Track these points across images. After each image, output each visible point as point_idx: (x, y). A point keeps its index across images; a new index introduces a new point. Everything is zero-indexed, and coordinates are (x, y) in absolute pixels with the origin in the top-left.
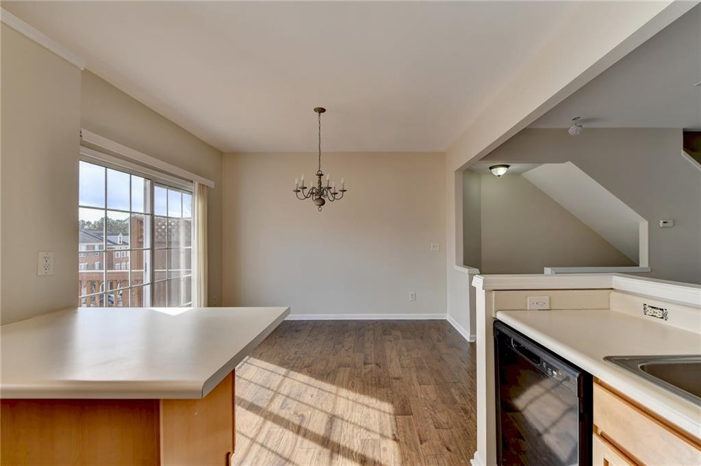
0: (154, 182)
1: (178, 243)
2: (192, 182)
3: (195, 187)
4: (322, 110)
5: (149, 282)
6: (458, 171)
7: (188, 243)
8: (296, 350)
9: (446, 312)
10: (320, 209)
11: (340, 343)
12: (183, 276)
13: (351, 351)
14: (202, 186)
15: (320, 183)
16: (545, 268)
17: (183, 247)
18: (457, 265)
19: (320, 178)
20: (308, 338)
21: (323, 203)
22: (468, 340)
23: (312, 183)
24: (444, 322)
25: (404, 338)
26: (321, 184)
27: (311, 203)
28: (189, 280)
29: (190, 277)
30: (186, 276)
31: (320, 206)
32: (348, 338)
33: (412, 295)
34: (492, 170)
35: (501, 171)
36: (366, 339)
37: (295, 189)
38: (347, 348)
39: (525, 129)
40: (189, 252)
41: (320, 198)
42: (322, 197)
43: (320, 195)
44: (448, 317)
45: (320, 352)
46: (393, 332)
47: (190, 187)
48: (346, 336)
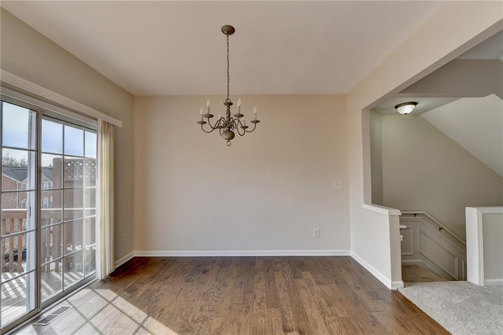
0: (40, 115)
1: (81, 182)
2: (96, 119)
3: (99, 125)
4: (230, 31)
5: (34, 228)
6: (364, 110)
7: (93, 182)
8: (203, 303)
9: (349, 249)
10: (229, 143)
11: (250, 291)
12: (87, 217)
13: (264, 304)
14: (107, 124)
15: (229, 112)
16: (467, 208)
17: (86, 187)
18: (365, 203)
19: (229, 107)
20: (216, 284)
21: (232, 136)
22: (390, 287)
23: (220, 113)
24: (349, 259)
25: (318, 283)
26: (230, 115)
27: (219, 137)
28: (93, 221)
29: (95, 218)
30: (90, 217)
31: (229, 140)
32: (257, 283)
33: (316, 232)
34: (398, 109)
35: (408, 109)
36: (278, 285)
37: (200, 120)
38: (259, 301)
39: (454, 60)
40: (93, 192)
41: (229, 130)
42: (231, 129)
43: (228, 128)
44: (352, 253)
45: (230, 308)
46: (303, 273)
47: (93, 124)
48: (256, 280)
